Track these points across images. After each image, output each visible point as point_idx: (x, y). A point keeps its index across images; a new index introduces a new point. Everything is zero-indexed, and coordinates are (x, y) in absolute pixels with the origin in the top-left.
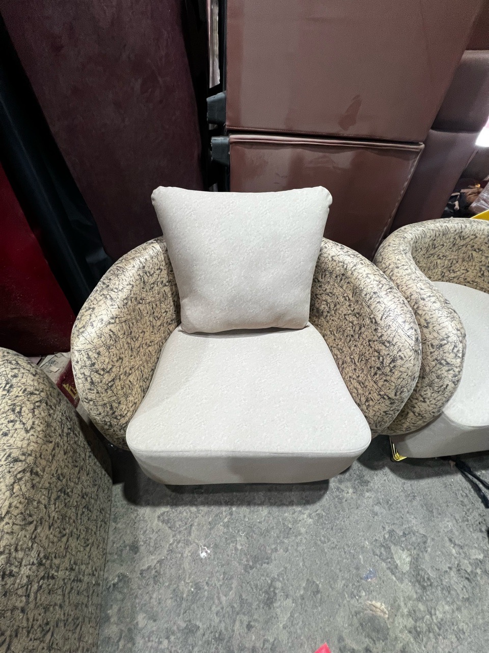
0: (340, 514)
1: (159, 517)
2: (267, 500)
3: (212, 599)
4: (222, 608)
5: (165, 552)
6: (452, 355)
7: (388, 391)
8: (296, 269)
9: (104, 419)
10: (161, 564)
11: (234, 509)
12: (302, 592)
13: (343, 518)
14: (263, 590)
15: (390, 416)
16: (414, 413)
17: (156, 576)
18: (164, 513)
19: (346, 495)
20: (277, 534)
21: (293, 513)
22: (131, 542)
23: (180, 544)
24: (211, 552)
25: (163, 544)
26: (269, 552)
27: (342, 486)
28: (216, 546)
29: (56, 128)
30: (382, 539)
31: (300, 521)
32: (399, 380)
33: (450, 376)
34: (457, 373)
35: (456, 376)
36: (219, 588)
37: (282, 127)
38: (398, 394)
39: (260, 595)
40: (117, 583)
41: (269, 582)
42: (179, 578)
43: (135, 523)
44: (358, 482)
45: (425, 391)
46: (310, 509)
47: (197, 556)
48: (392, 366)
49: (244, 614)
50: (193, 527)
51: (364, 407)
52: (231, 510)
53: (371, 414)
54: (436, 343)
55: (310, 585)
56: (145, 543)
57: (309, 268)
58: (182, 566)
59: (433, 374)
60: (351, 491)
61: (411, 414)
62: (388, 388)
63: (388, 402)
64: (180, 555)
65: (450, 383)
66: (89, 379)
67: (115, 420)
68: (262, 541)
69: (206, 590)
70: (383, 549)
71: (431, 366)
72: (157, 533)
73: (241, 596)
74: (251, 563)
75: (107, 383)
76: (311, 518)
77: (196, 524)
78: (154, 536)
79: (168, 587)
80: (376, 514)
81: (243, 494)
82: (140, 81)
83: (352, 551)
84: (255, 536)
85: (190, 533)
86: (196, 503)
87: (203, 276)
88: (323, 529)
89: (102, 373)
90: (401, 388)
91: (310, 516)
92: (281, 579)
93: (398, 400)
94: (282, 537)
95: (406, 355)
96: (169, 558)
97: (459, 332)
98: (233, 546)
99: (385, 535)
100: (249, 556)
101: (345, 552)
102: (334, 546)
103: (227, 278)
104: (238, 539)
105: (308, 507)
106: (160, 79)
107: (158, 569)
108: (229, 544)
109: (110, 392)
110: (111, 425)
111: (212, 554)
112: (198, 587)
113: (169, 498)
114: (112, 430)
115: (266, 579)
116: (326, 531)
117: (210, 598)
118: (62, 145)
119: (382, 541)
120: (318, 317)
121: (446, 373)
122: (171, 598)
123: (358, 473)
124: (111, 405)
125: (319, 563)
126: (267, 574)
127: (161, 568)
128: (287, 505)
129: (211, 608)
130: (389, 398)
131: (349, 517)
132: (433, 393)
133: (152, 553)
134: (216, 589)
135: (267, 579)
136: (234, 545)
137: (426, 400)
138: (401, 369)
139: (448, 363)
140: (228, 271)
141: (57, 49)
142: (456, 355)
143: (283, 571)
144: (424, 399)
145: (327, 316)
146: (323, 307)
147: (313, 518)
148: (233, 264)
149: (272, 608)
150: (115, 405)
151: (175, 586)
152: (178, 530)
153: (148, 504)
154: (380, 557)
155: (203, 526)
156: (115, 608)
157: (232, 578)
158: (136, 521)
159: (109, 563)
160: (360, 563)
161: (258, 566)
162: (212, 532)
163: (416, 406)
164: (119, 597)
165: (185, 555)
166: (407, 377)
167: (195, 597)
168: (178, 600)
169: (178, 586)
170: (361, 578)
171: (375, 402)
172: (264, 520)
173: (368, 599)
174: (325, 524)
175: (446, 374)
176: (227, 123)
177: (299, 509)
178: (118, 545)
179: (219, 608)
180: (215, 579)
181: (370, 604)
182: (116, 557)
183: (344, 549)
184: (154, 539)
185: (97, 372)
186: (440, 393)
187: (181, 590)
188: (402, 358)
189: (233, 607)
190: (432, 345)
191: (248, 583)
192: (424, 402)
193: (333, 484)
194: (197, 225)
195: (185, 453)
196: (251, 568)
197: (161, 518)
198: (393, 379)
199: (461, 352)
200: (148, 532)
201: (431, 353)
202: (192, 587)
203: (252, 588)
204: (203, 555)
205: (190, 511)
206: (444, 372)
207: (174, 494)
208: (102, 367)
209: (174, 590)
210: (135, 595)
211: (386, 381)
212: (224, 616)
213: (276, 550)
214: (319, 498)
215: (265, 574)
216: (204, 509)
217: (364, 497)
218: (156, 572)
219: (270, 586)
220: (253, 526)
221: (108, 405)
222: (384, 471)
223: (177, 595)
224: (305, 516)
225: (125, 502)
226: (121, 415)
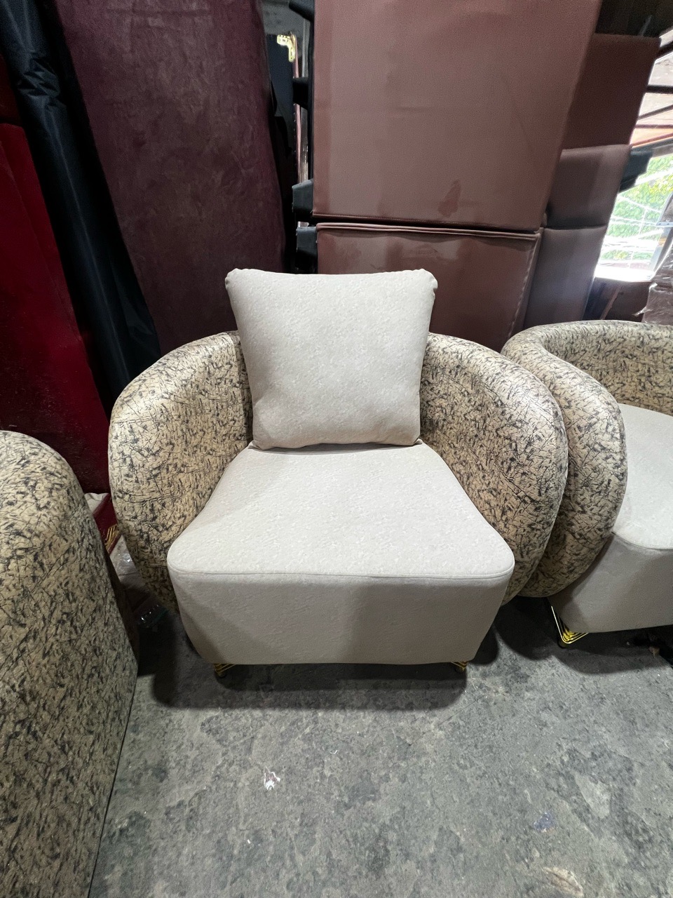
0: (486, 724)
1: (203, 724)
2: (372, 702)
3: (281, 858)
4: (298, 875)
5: (209, 779)
6: (607, 436)
7: (529, 489)
8: (399, 358)
9: (140, 527)
10: (200, 798)
11: (320, 714)
12: (432, 850)
13: (493, 729)
14: (367, 845)
15: (538, 532)
16: (573, 534)
17: (191, 818)
18: (211, 718)
19: (494, 695)
20: (388, 753)
21: (412, 722)
22: (156, 763)
23: (233, 767)
24: (282, 780)
25: (206, 765)
26: (376, 781)
27: (487, 683)
28: (291, 771)
29: (126, 223)
30: (558, 763)
31: (424, 733)
32: (542, 470)
33: (610, 467)
34: (619, 462)
35: (618, 467)
36: (293, 839)
37: (375, 214)
38: (543, 492)
39: (361, 853)
40: (127, 829)
41: (377, 831)
42: (228, 823)
43: (166, 733)
44: (512, 677)
45: (581, 495)
46: (440, 715)
47: (259, 787)
48: (528, 451)
49: (334, 886)
50: (256, 742)
51: (501, 525)
52: (315, 716)
53: (512, 530)
54: (583, 423)
55: (445, 837)
56: (178, 764)
57: (415, 359)
58: (234, 802)
59: (587, 466)
60: (501, 689)
61: (570, 537)
62: (528, 485)
63: (531, 508)
64: (232, 784)
65: (613, 478)
66: (128, 459)
67: (155, 532)
68: (363, 763)
69: (271, 843)
70: (561, 779)
71: (582, 455)
72: (198, 748)
73: (329, 854)
74: (346, 800)
75: (151, 469)
76: (441, 729)
77: (260, 736)
78: (192, 754)
79: (210, 836)
80: (545, 725)
81: (335, 692)
82: (221, 173)
83: (511, 783)
84: (353, 756)
85: (249, 750)
86: (261, 705)
87: (282, 365)
88: (461, 745)
89: (146, 453)
90: (546, 482)
91: (439, 726)
92: (396, 827)
93: (543, 502)
94: (396, 758)
95: (544, 434)
96: (214, 788)
97: (610, 406)
98: (318, 771)
99: (563, 758)
100: (342, 788)
101: (500, 784)
102: (481, 774)
103: (312, 367)
104: (326, 761)
105: (436, 712)
106: (243, 171)
107: (195, 805)
108: (311, 768)
109: (152, 484)
110: (148, 541)
111: (284, 783)
112: (258, 837)
113: (220, 697)
114: (149, 550)
115: (370, 826)
116: (466, 749)
117: (278, 857)
118: (128, 242)
119: (559, 767)
120: (433, 431)
121: (604, 462)
122: (214, 856)
123: (510, 664)
124: (153, 505)
125: (458, 800)
126: (373, 818)
127: (199, 804)
128: (403, 710)
129: (278, 875)
130: (532, 501)
131: (501, 729)
132: (592, 496)
133: (187, 781)
134: (289, 841)
135: (374, 826)
136: (320, 769)
137: (586, 509)
138: (541, 453)
139: (604, 449)
140: (314, 358)
141: (139, 144)
142: (612, 436)
143: (398, 812)
144: (582, 507)
145: (443, 426)
146: (438, 415)
147: (445, 730)
148: (319, 349)
149: (382, 876)
150: (158, 506)
151: (220, 835)
152: (232, 745)
153: (188, 705)
154: (558, 792)
155: (271, 740)
156: (118, 869)
157: (314, 823)
158: (167, 730)
159: (118, 795)
160: (527, 802)
161: (358, 804)
162: (285, 748)
163: (573, 521)
164: (128, 851)
165: (240, 785)
166: (551, 464)
167: (251, 857)
168: (224, 858)
169: (226, 835)
170: (530, 828)
171: (514, 512)
172: (368, 731)
173: (546, 864)
174: (464, 738)
175: (604, 464)
176: (314, 210)
177: (420, 715)
178: (135, 768)
179: (292, 875)
180: (286, 824)
181: (550, 873)
182: (130, 785)
183: (497, 778)
184: (193, 757)
185: (140, 451)
186: (602, 494)
187: (231, 843)
188: (539, 439)
189: (315, 873)
190: (579, 427)
191: (341, 832)
192: (584, 512)
193: (474, 675)
194: (276, 305)
195: (249, 576)
196: (347, 807)
197: (207, 726)
198: (532, 469)
199: (618, 431)
200: (183, 747)
201: (580, 438)
202: (248, 837)
203: (347, 840)
204: (269, 784)
205: (252, 716)
206: (600, 461)
207: (228, 691)
208: (147, 446)
209: (219, 842)
210: (154, 848)
211: (524, 474)
212: (300, 890)
213: (387, 779)
214: (453, 699)
215: (370, 818)
216: (274, 714)
217: (523, 698)
218: (191, 810)
219: (379, 837)
220: (349, 741)
221: (148, 503)
222: (551, 661)
223: (222, 851)
224: (432, 726)
225: (153, 702)
226: (163, 525)
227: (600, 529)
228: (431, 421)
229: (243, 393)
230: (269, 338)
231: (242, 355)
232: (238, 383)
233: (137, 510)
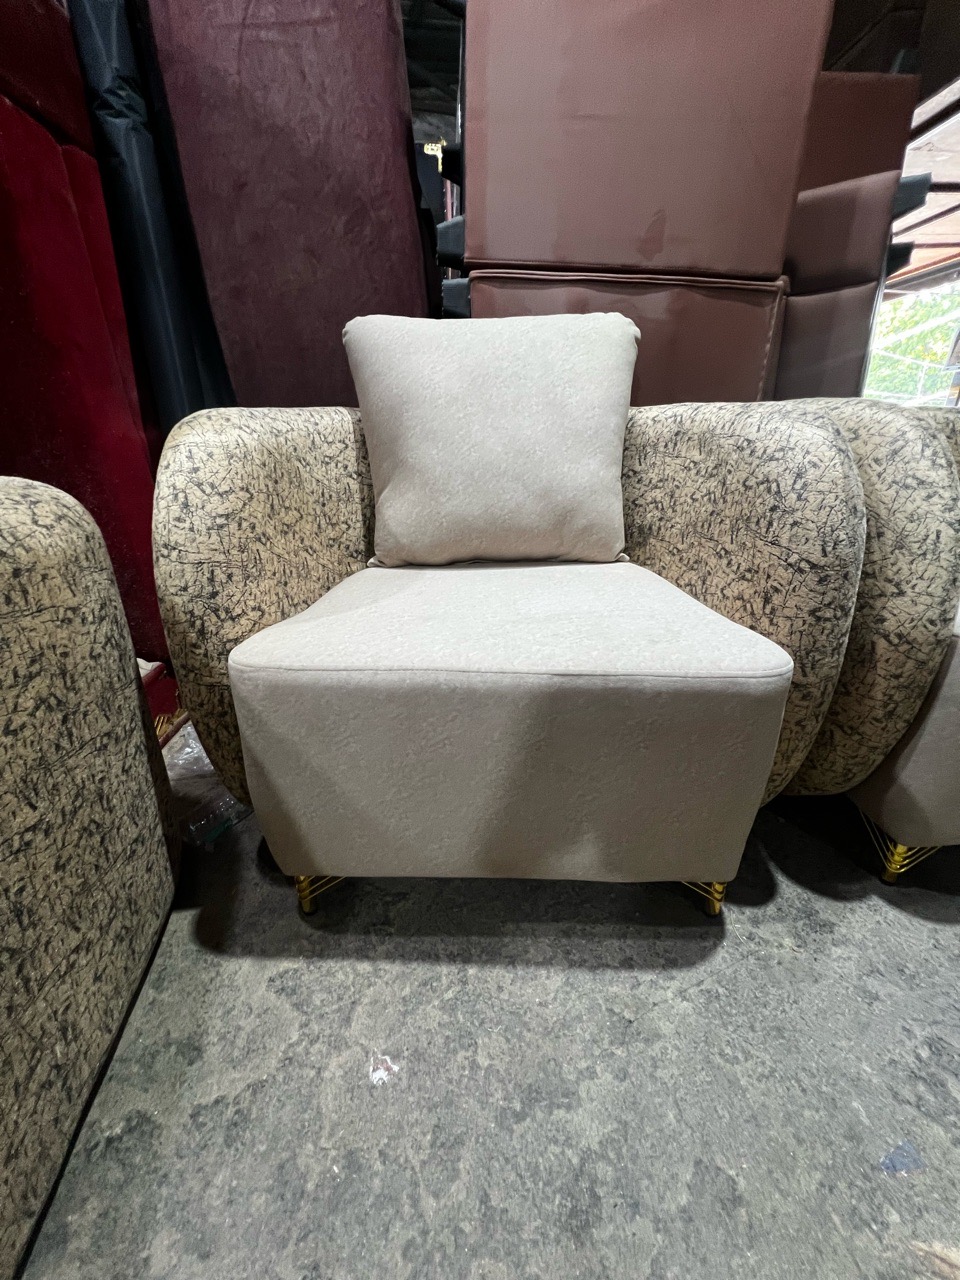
0: (768, 994)
1: (271, 980)
2: (560, 956)
3: (393, 1200)
4: (425, 1233)
5: (274, 1063)
6: (925, 464)
7: (805, 547)
8: (588, 419)
9: (190, 606)
10: (254, 1093)
11: (472, 971)
12: (684, 1199)
13: (781, 1001)
14: (558, 1183)
15: (828, 625)
16: (886, 637)
17: (236, 1124)
18: (286, 972)
19: (776, 950)
20: (591, 1034)
21: (633, 987)
22: (186, 1035)
23: (317, 1046)
24: (402, 1069)
25: (270, 1043)
26: (572, 1077)
27: (763, 932)
28: (418, 1055)
29: (217, 291)
30: (911, 1059)
31: (655, 1004)
32: (823, 513)
33: (937, 509)
34: (951, 502)
35: (951, 510)
36: (417, 1169)
38: (829, 549)
39: (547, 1199)
40: (120, 1138)
41: (575, 1161)
42: (301, 1135)
43: (207, 991)
44: (805, 924)
45: (893, 565)
46: (682, 978)
47: (360, 1079)
49: (494, 1255)
50: (359, 1009)
51: (765, 622)
52: (462, 974)
53: (784, 626)
54: (882, 453)
55: (707, 1178)
56: (223, 1038)
57: (612, 425)
58: (315, 1102)
59: (898, 515)
60: (788, 942)
61: (882, 644)
62: (803, 540)
63: (811, 578)
64: (312, 1073)
65: (943, 527)
66: (181, 495)
67: (214, 619)
68: (548, 1048)
69: (376, 1174)
70: (921, 1088)
71: (886, 500)
72: (259, 1016)
73: (485, 1199)
74: (518, 1106)
75: (214, 514)
76: (684, 999)
77: (366, 1000)
78: (248, 1024)
79: (265, 1156)
80: (877, 998)
81: (497, 939)
82: (344, 218)
83: (824, 1089)
84: (528, 1036)
85: (347, 1021)
86: (371, 954)
87: (417, 429)
88: (725, 1025)
89: (208, 490)
90: (833, 531)
91: (682, 994)
92: (612, 1155)
93: (832, 566)
94: (606, 1041)
95: (822, 458)
96: (280, 1078)
97: (922, 422)
98: (466, 1058)
99: (919, 1051)
100: (510, 1087)
101: (804, 1091)
102: (766, 1073)
103: (461, 430)
104: (480, 1042)
105: (674, 973)
106: (372, 214)
107: (244, 1105)
108: (455, 1052)
109: (215, 538)
110: (202, 632)
111: (404, 1076)
112: (352, 1161)
113: (305, 943)
114: (202, 651)
115: (563, 1153)
116: (734, 1031)
117: (388, 1199)
119: (913, 1066)
121: (925, 503)
122: (269, 1190)
123: (800, 906)
124: (212, 572)
125: (727, 1115)
126: (568, 1138)
127: (252, 1102)
128: (615, 968)
129: (387, 1230)
130: (813, 566)
131: (795, 1002)
132: (912, 562)
133: (235, 1064)
134: (409, 1173)
135: (569, 1152)
136: (469, 1054)
137: (905, 587)
138: (821, 486)
139: (922, 482)
140: (464, 417)
141: (240, 186)
142: (934, 462)
143: (616, 1131)
144: (897, 585)
145: (659, 528)
146: (651, 516)
147: (692, 1001)
148: (471, 405)
149: (588, 1244)
150: (220, 576)
151: (285, 1155)
152: (317, 1012)
153: (248, 951)
154: (918, 1107)
155: (385, 1008)
156: (93, 1206)
157: (459, 1141)
158: (211, 987)
159: (113, 1083)
160: (860, 1123)
161: (540, 1115)
162: (409, 1020)
163: (886, 614)
164: (116, 1174)
165: (326, 1075)
166: (838, 502)
167: (337, 1196)
168: (288, 1196)
169: (294, 1156)
170: (873, 1168)
171: (784, 591)
172: (555, 999)
173: (915, 1235)
174: (729, 1015)
175: (925, 506)
176: (466, 255)
177: (647, 977)
178: (148, 1042)
179: (412, 1233)
180: (406, 1142)
181: (927, 1252)
182: (135, 1069)
183: (798, 1081)
184: (248, 1029)
185: (199, 485)
186: (929, 556)
187: (303, 1169)
188: (815, 465)
189: (458, 1231)
190: (876, 461)
191: (507, 1160)
192: (901, 593)
193: (736, 919)
196: (519, 1117)
197: (278, 982)
198: (808, 514)
199: (941, 455)
200: (235, 1012)
201: (879, 475)
202: (335, 1161)
203: (521, 1177)
204: (379, 1076)
205: (354, 970)
206: (918, 502)
207: (319, 933)
208: (210, 481)
209: (281, 1167)
210: (161, 1173)
211: (795, 524)
212: (428, 1260)
213: (592, 1074)
214: (704, 955)
215: (562, 1138)
216: (391, 969)
217: (829, 956)
218: (237, 1112)
219: (579, 1173)
220: (522, 1012)
221: (205, 566)
222: (871, 903)
223: (286, 1183)
224: (670, 994)
225: (193, 947)
226: (227, 611)
227: (932, 622)
228: (641, 529)
229: (362, 491)
230: (400, 393)
231: (363, 436)
232: (355, 473)
233: (188, 576)
